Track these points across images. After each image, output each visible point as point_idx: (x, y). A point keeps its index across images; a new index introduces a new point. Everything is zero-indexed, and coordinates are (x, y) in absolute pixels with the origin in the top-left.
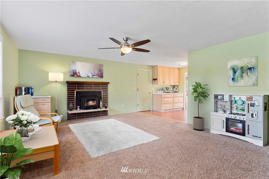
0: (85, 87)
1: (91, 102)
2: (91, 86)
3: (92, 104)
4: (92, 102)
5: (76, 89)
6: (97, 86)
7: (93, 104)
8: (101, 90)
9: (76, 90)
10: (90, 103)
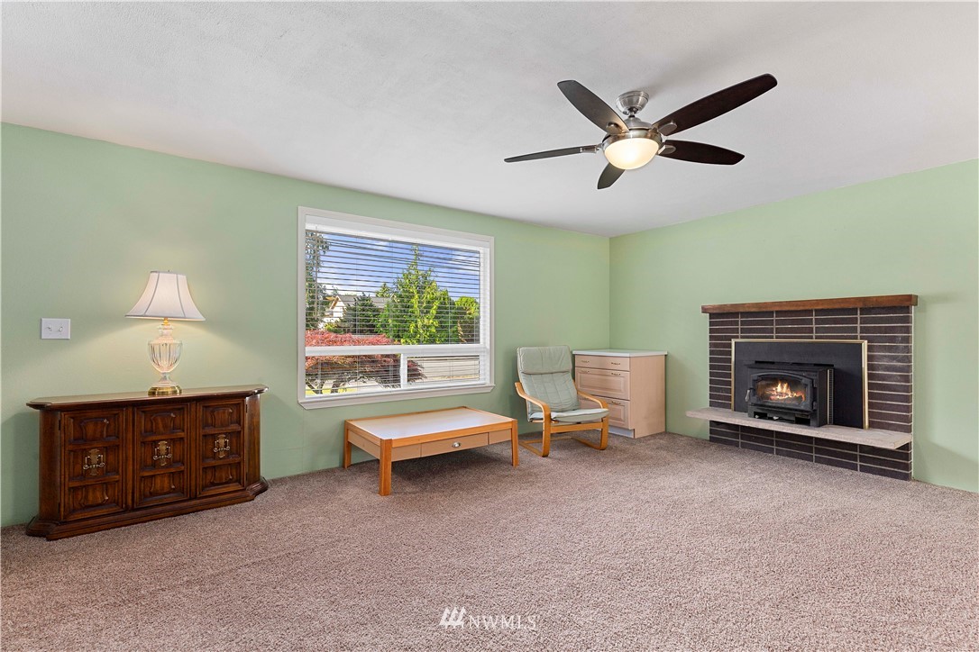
0: (775, 326)
1: (782, 387)
2: (803, 322)
3: (787, 394)
4: (785, 385)
5: (740, 334)
6: (836, 321)
7: (790, 394)
8: (859, 341)
9: (737, 337)
10: (779, 388)
